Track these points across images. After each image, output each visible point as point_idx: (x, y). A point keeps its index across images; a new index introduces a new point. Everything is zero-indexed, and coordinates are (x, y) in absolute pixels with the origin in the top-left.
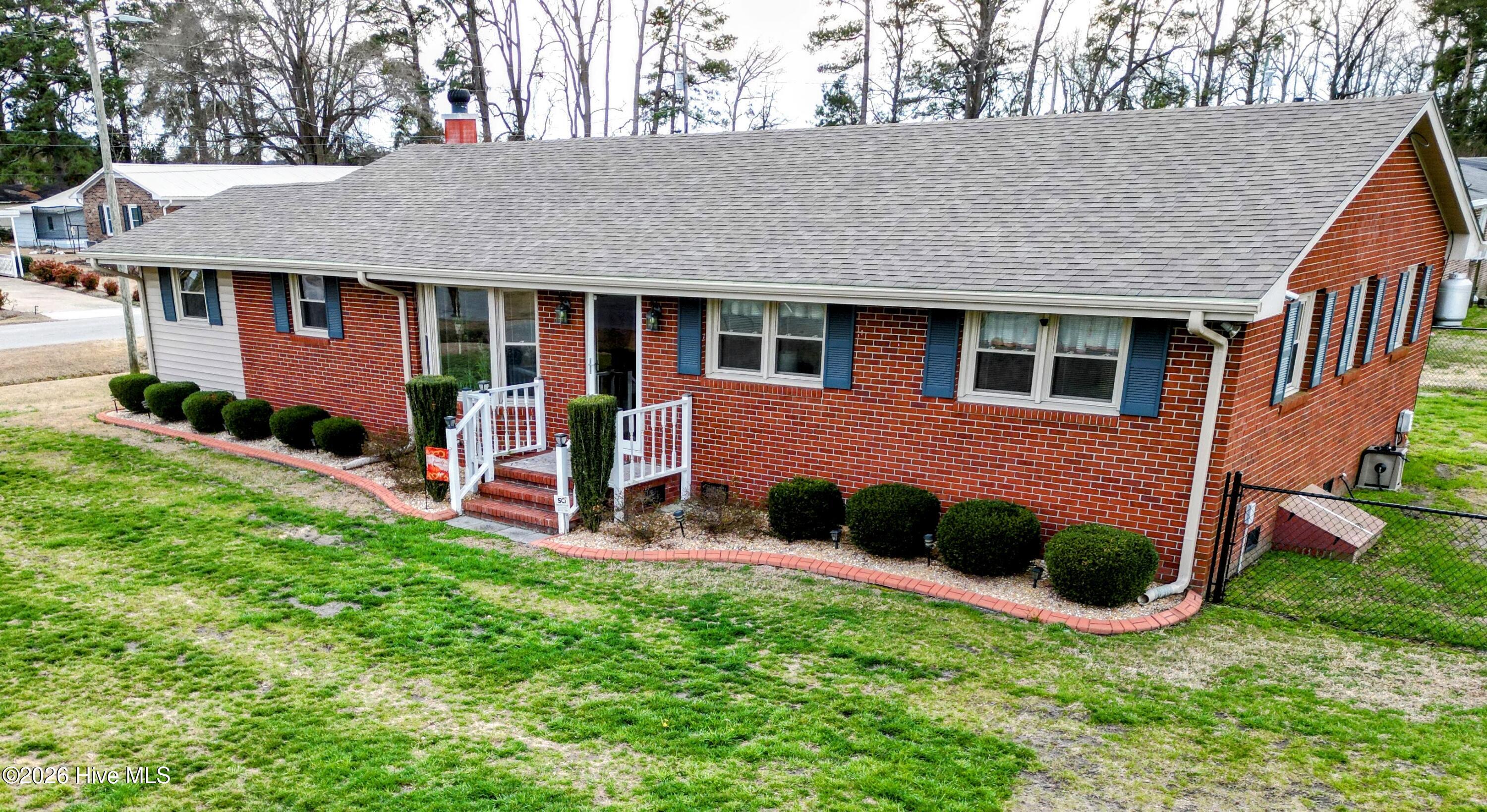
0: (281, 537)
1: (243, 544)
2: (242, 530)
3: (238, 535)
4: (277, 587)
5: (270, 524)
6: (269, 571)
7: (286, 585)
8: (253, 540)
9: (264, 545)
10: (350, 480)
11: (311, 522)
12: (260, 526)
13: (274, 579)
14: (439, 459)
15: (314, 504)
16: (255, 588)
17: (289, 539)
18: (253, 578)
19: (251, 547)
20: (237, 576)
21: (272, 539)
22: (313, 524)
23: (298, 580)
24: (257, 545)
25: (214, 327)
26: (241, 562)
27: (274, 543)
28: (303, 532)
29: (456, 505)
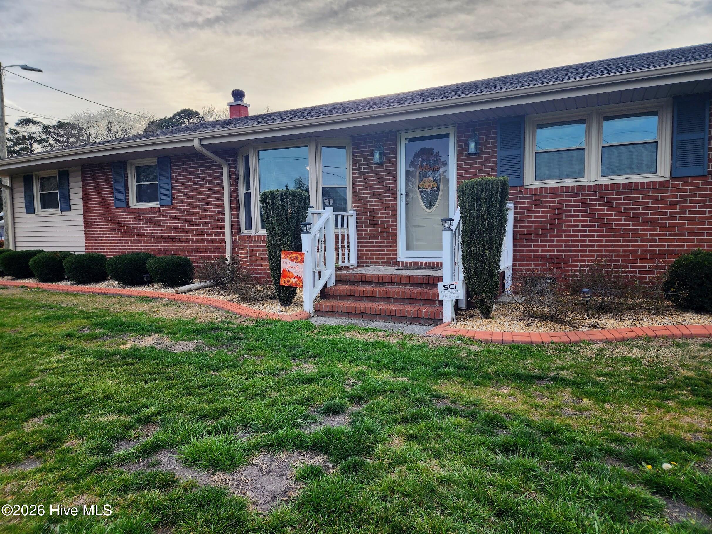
0: (123, 347)
1: (68, 359)
2: (69, 343)
3: (62, 349)
4: (128, 427)
5: (107, 335)
6: (109, 397)
7: (146, 421)
8: (85, 353)
9: (100, 358)
10: (185, 299)
11: (158, 330)
12: (93, 337)
13: (120, 411)
14: (293, 264)
15: (156, 316)
16: (82, 435)
17: (134, 348)
18: (79, 412)
19: (80, 362)
20: (48, 411)
21: (111, 350)
22: (161, 332)
23: (168, 409)
24: (90, 359)
25: (64, 213)
26: (62, 385)
27: (113, 354)
28: (150, 340)
29: (308, 307)
